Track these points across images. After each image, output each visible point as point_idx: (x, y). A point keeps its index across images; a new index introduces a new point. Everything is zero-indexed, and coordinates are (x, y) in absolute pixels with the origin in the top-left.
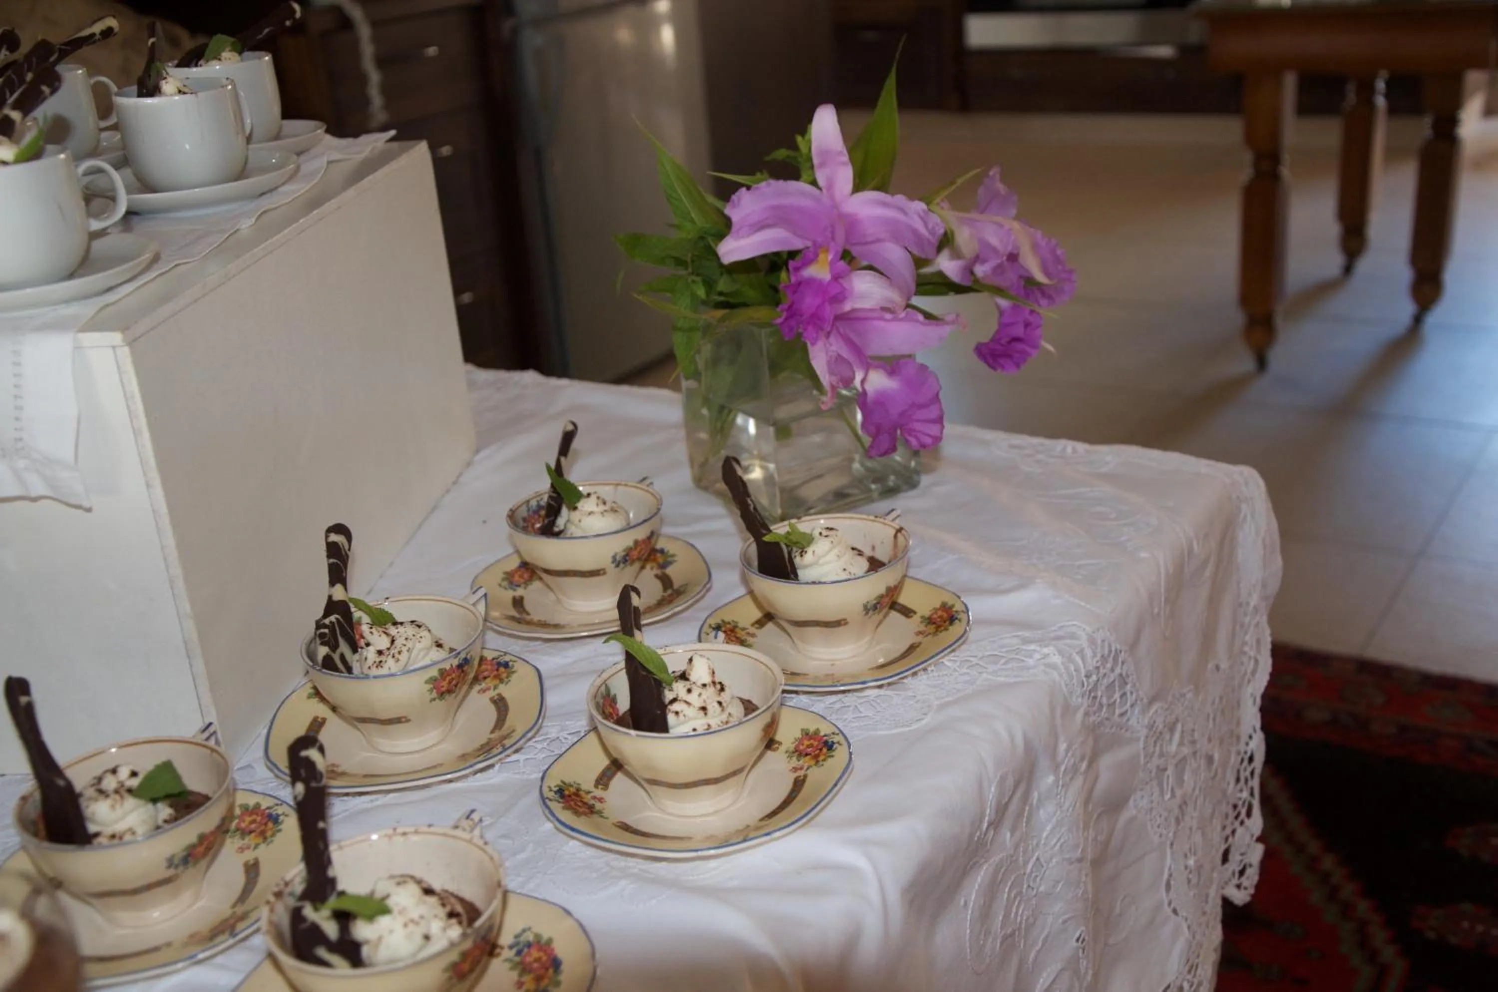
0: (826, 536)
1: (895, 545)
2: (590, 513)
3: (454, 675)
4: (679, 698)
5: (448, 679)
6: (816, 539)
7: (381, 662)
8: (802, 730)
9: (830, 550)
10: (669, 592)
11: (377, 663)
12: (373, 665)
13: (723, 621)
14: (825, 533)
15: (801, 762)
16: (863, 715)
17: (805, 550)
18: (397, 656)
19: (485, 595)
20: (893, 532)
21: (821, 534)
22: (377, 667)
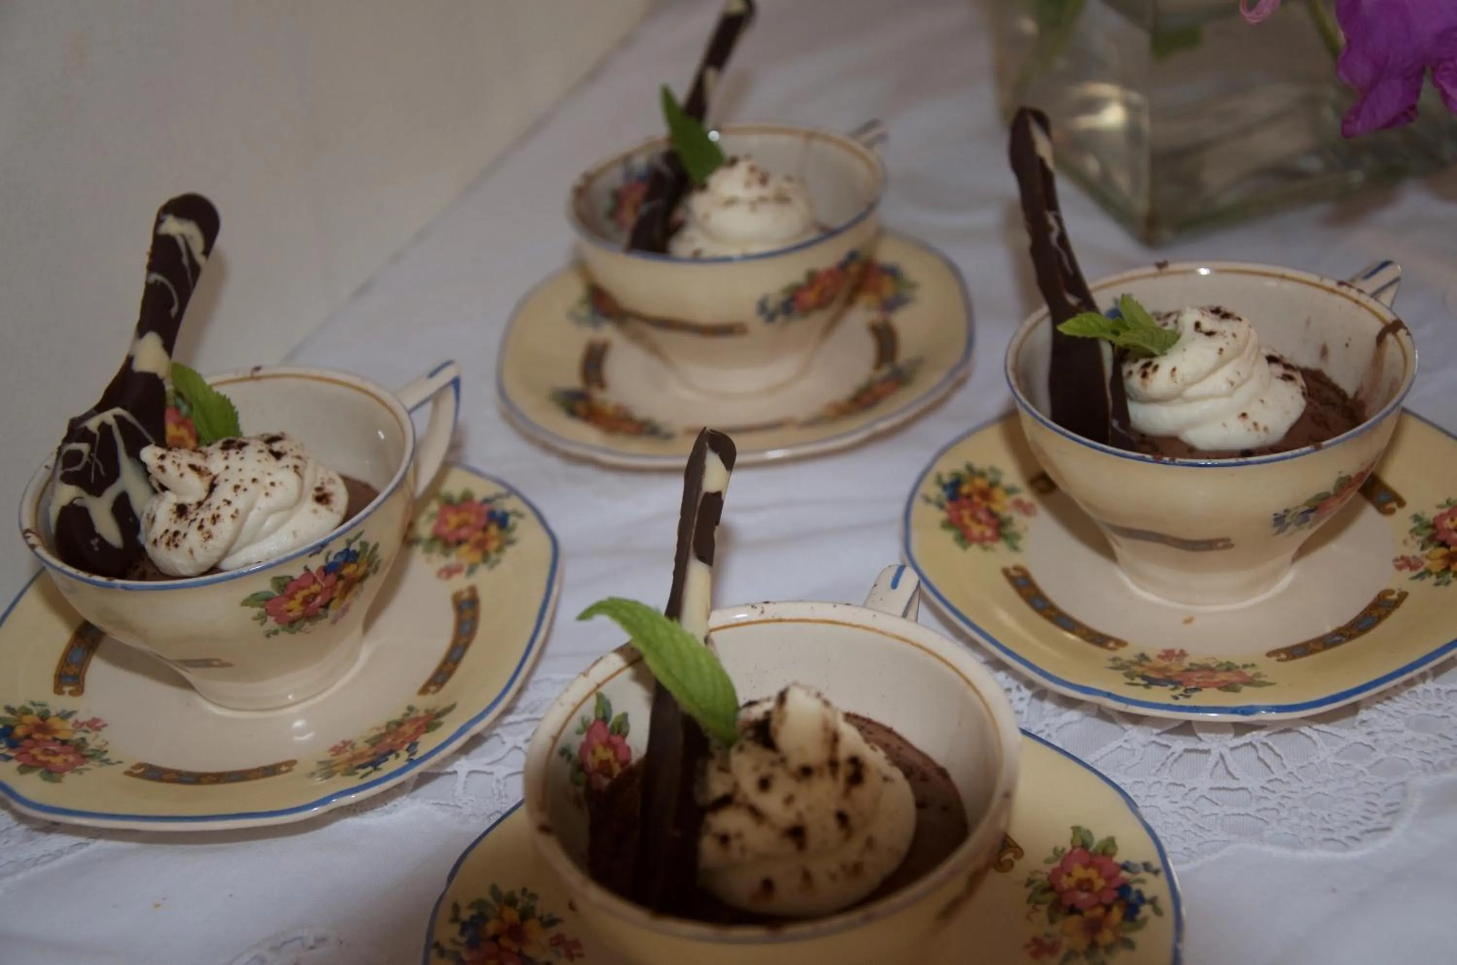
0: (1210, 334)
1: (1377, 360)
2: (731, 202)
3: (315, 588)
4: (739, 798)
5: (300, 596)
6: (1183, 338)
7: (176, 533)
8: (1076, 829)
9: (1214, 370)
10: (885, 371)
11: (170, 534)
12: (162, 537)
13: (970, 468)
14: (1208, 324)
15: (1056, 929)
16: (1234, 784)
17: (1156, 361)
18: (208, 525)
19: (456, 383)
20: (1378, 327)
21: (1197, 325)
22: (168, 544)
